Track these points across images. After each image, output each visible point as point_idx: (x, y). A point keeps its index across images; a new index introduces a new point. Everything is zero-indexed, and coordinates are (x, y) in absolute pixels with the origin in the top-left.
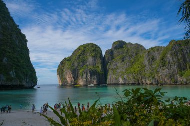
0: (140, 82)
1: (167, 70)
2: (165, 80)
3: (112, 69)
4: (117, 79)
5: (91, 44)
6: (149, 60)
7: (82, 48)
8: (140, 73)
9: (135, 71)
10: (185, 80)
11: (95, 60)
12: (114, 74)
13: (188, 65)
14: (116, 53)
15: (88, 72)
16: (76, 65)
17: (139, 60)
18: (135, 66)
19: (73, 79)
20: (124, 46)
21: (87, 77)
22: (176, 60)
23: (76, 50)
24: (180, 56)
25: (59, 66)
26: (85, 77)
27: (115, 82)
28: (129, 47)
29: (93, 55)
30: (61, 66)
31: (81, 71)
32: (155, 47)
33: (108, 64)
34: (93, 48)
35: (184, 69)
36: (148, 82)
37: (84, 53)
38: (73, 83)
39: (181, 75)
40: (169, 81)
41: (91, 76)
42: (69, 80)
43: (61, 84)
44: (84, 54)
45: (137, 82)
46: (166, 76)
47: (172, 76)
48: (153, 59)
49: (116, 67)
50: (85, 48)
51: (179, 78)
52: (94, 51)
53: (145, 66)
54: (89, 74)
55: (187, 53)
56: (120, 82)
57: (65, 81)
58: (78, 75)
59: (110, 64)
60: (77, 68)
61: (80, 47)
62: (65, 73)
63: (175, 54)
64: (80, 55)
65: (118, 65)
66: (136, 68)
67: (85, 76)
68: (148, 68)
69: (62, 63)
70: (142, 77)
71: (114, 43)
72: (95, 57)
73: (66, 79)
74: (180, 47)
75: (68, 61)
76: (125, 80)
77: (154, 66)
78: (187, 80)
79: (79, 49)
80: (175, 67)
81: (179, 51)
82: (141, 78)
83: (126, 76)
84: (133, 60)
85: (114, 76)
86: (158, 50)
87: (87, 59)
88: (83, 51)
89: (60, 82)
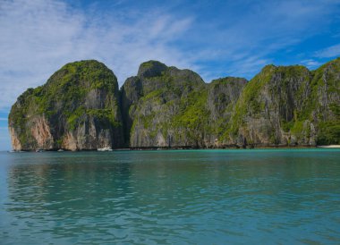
0: (199, 144)
1: (263, 119)
2: (258, 138)
3: (142, 117)
4: (152, 137)
5: (93, 61)
6: (216, 101)
7: (74, 70)
8: (198, 125)
9: (189, 123)
10: (293, 138)
11: (102, 96)
12: (145, 127)
13: (295, 112)
14: (147, 84)
15: (91, 121)
16: (59, 105)
17: (196, 101)
18: (189, 113)
19: (50, 137)
20: (163, 73)
21: (87, 132)
22: (277, 101)
23: (57, 73)
24: (284, 94)
25: (14, 107)
26: (84, 132)
27: (147, 143)
28: (172, 75)
29: (99, 85)
30: (19, 106)
31: (70, 120)
32: (227, 78)
33: (129, 106)
34: (99, 71)
35: (289, 120)
36: (217, 144)
37: (76, 80)
38: (51, 147)
39: (288, 130)
40: (265, 141)
41: (98, 130)
42: (40, 139)
43: (19, 147)
44: (77, 83)
45: (194, 144)
46: (261, 131)
47: (270, 131)
48: (224, 100)
49: (149, 113)
50: (79, 69)
51: (283, 136)
52: (101, 77)
53: (209, 112)
54: (93, 127)
55: (294, 89)
56: (159, 144)
57: (30, 141)
58: (63, 129)
59: (136, 108)
60: (60, 112)
61: (67, 65)
62: (29, 124)
63: (275, 91)
64: (68, 85)
65: (155, 109)
66: (191, 116)
67: (82, 129)
68: (214, 116)
69: (22, 99)
70: (203, 135)
71: (143, 65)
72: (103, 90)
73: (33, 137)
74: (282, 78)
75: (37, 95)
76: (170, 140)
77: (227, 113)
78: (298, 138)
79: (66, 70)
80: (275, 115)
81: (281, 85)
82: (201, 136)
83: (171, 132)
84: (184, 99)
85: (145, 131)
86: (232, 84)
87: (85, 94)
88: (76, 76)
89: (15, 144)
